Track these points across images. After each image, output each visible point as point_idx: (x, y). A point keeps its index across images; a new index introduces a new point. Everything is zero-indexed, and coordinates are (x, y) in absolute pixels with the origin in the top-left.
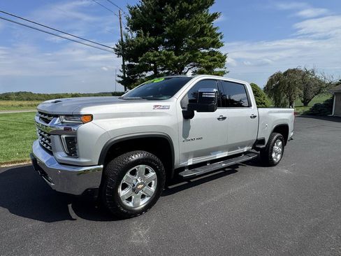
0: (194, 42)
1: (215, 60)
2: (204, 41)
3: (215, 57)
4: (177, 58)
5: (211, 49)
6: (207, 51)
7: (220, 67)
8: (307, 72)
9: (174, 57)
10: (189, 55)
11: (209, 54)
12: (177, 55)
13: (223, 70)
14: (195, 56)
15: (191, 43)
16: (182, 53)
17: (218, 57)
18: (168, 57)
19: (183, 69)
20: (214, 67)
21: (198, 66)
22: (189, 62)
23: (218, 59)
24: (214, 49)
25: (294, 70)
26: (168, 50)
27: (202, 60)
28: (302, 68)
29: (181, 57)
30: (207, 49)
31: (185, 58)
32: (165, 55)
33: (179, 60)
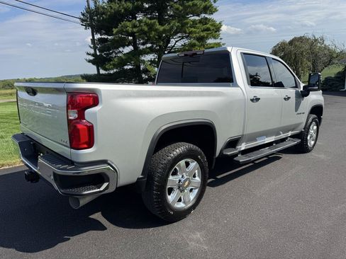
0: (181, 8)
1: (208, 29)
2: (195, 5)
3: (208, 26)
4: (161, 28)
5: (203, 15)
6: (197, 18)
7: (215, 38)
8: (316, 40)
9: (158, 26)
10: (177, 24)
11: (200, 22)
12: (161, 24)
13: (217, 41)
14: (184, 25)
15: (177, 9)
16: (168, 21)
17: (212, 25)
18: (151, 27)
19: (168, 42)
20: (207, 38)
21: (187, 37)
22: (176, 33)
23: (212, 28)
24: (207, 16)
25: (301, 38)
26: (150, 19)
27: (193, 29)
28: (310, 36)
29: (166, 27)
30: (198, 15)
31: (172, 28)
32: (146, 24)
33: (164, 31)
